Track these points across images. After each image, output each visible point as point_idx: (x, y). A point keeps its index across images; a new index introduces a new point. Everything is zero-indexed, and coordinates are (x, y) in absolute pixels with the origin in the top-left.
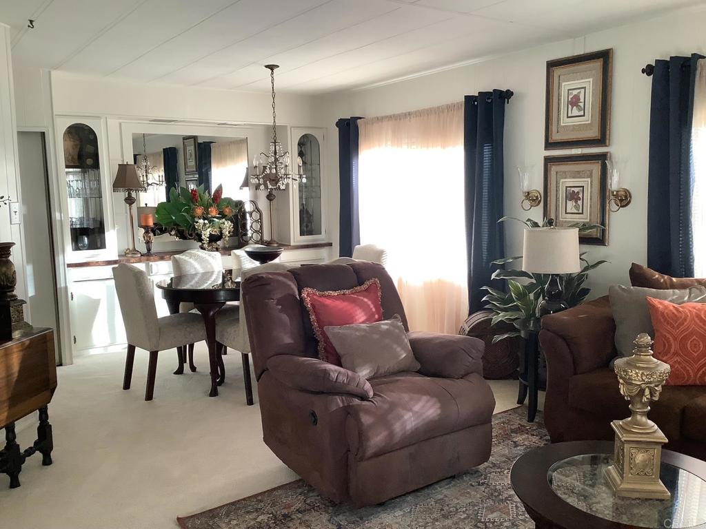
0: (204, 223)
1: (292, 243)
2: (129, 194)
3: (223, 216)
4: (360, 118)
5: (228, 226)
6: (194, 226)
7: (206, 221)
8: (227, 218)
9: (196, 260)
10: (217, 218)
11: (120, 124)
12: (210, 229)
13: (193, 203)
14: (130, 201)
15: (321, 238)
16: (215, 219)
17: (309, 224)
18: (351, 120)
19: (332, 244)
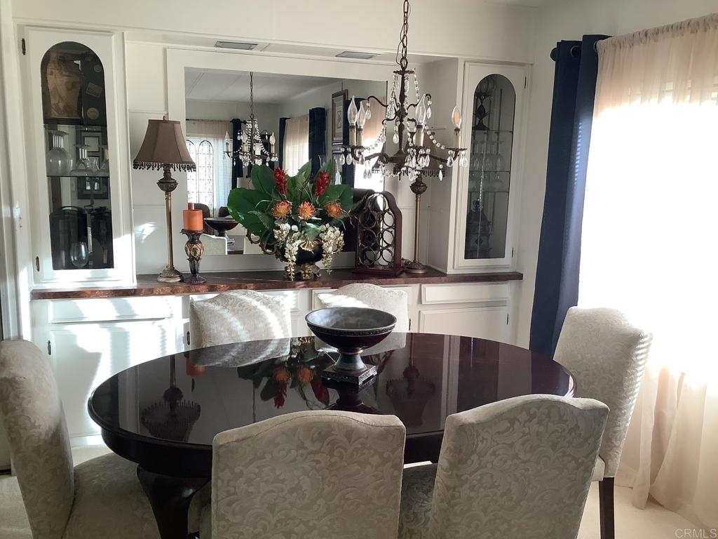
0: (291, 231)
1: (450, 271)
2: (167, 174)
3: (325, 218)
4: (604, 37)
5: (333, 237)
6: (273, 234)
7: (295, 227)
8: (333, 222)
10: (314, 222)
11: (165, 51)
12: (300, 241)
13: (276, 193)
14: (167, 185)
15: (504, 263)
16: (309, 224)
17: (484, 238)
18: (581, 40)
19: (522, 275)
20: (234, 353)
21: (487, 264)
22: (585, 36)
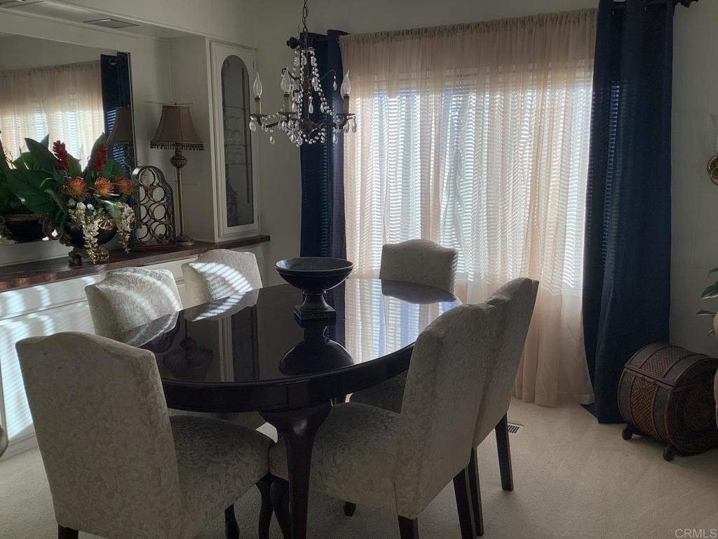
1: (217, 240)
3: (120, 194)
4: (344, 33)
5: (127, 214)
6: (68, 215)
7: (91, 206)
9: (139, 291)
10: (110, 199)
12: (99, 221)
15: (253, 229)
16: (106, 201)
18: (326, 34)
19: (269, 237)
20: (142, 332)
21: (245, 230)
22: (329, 31)
